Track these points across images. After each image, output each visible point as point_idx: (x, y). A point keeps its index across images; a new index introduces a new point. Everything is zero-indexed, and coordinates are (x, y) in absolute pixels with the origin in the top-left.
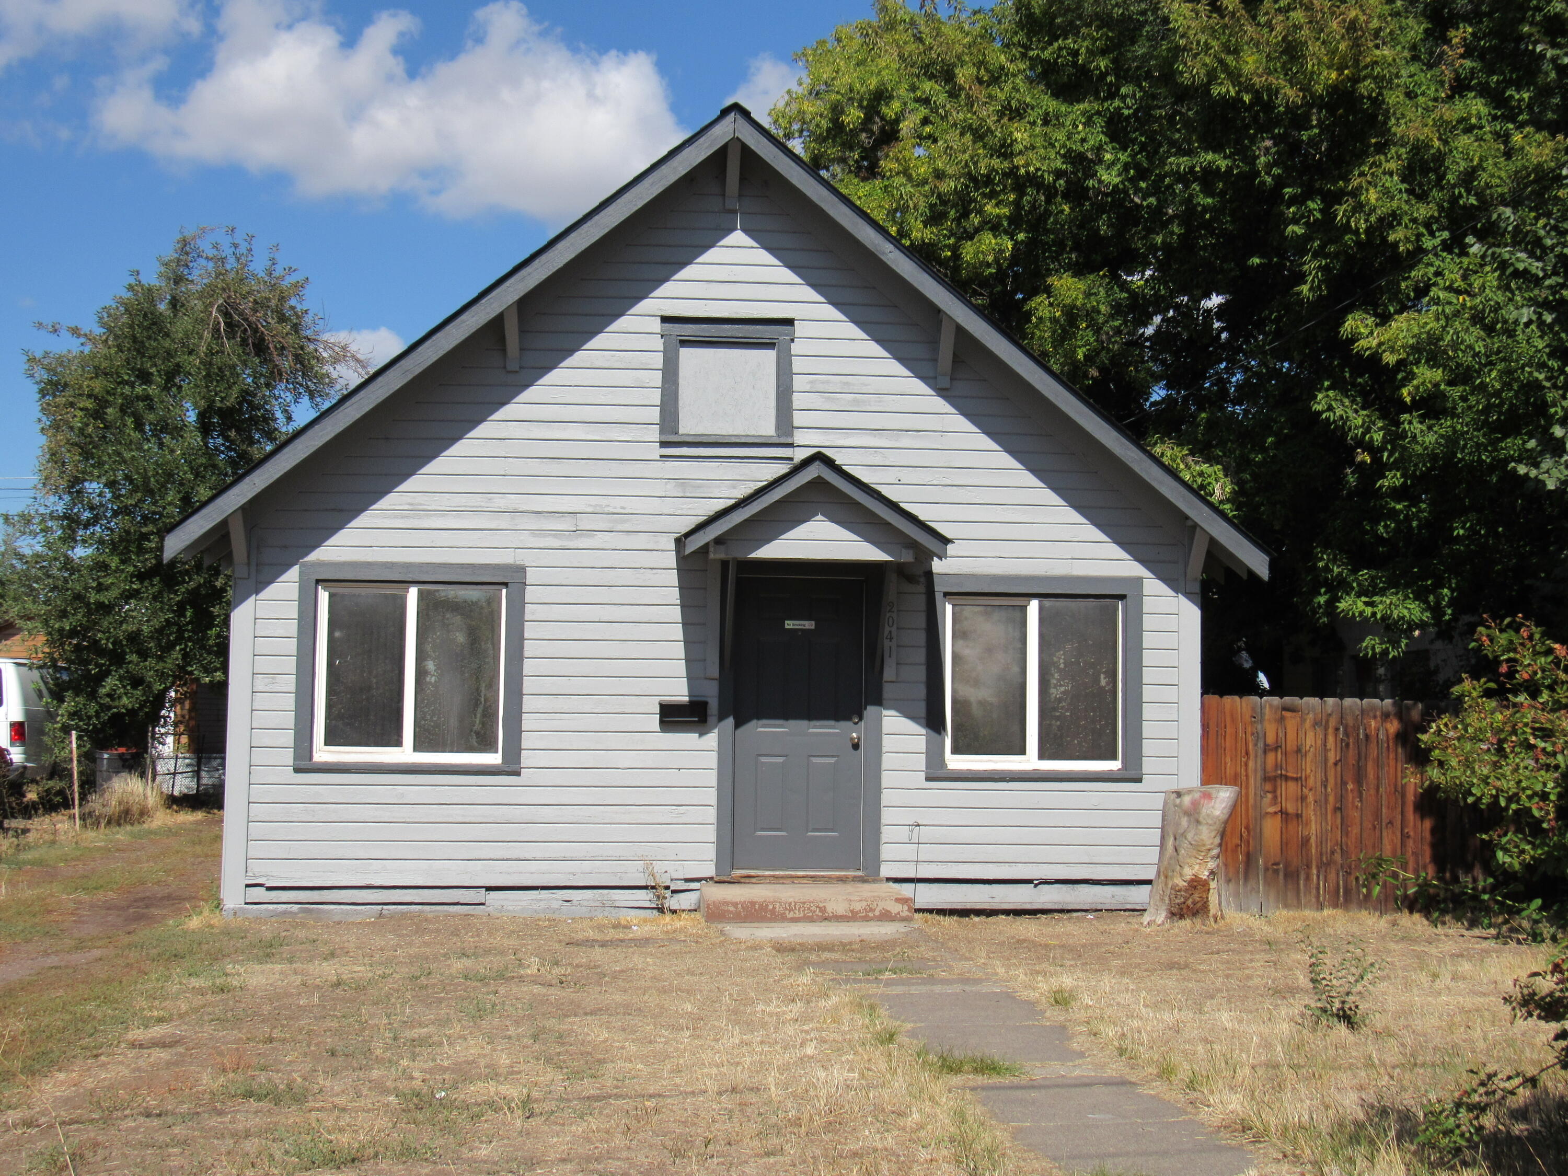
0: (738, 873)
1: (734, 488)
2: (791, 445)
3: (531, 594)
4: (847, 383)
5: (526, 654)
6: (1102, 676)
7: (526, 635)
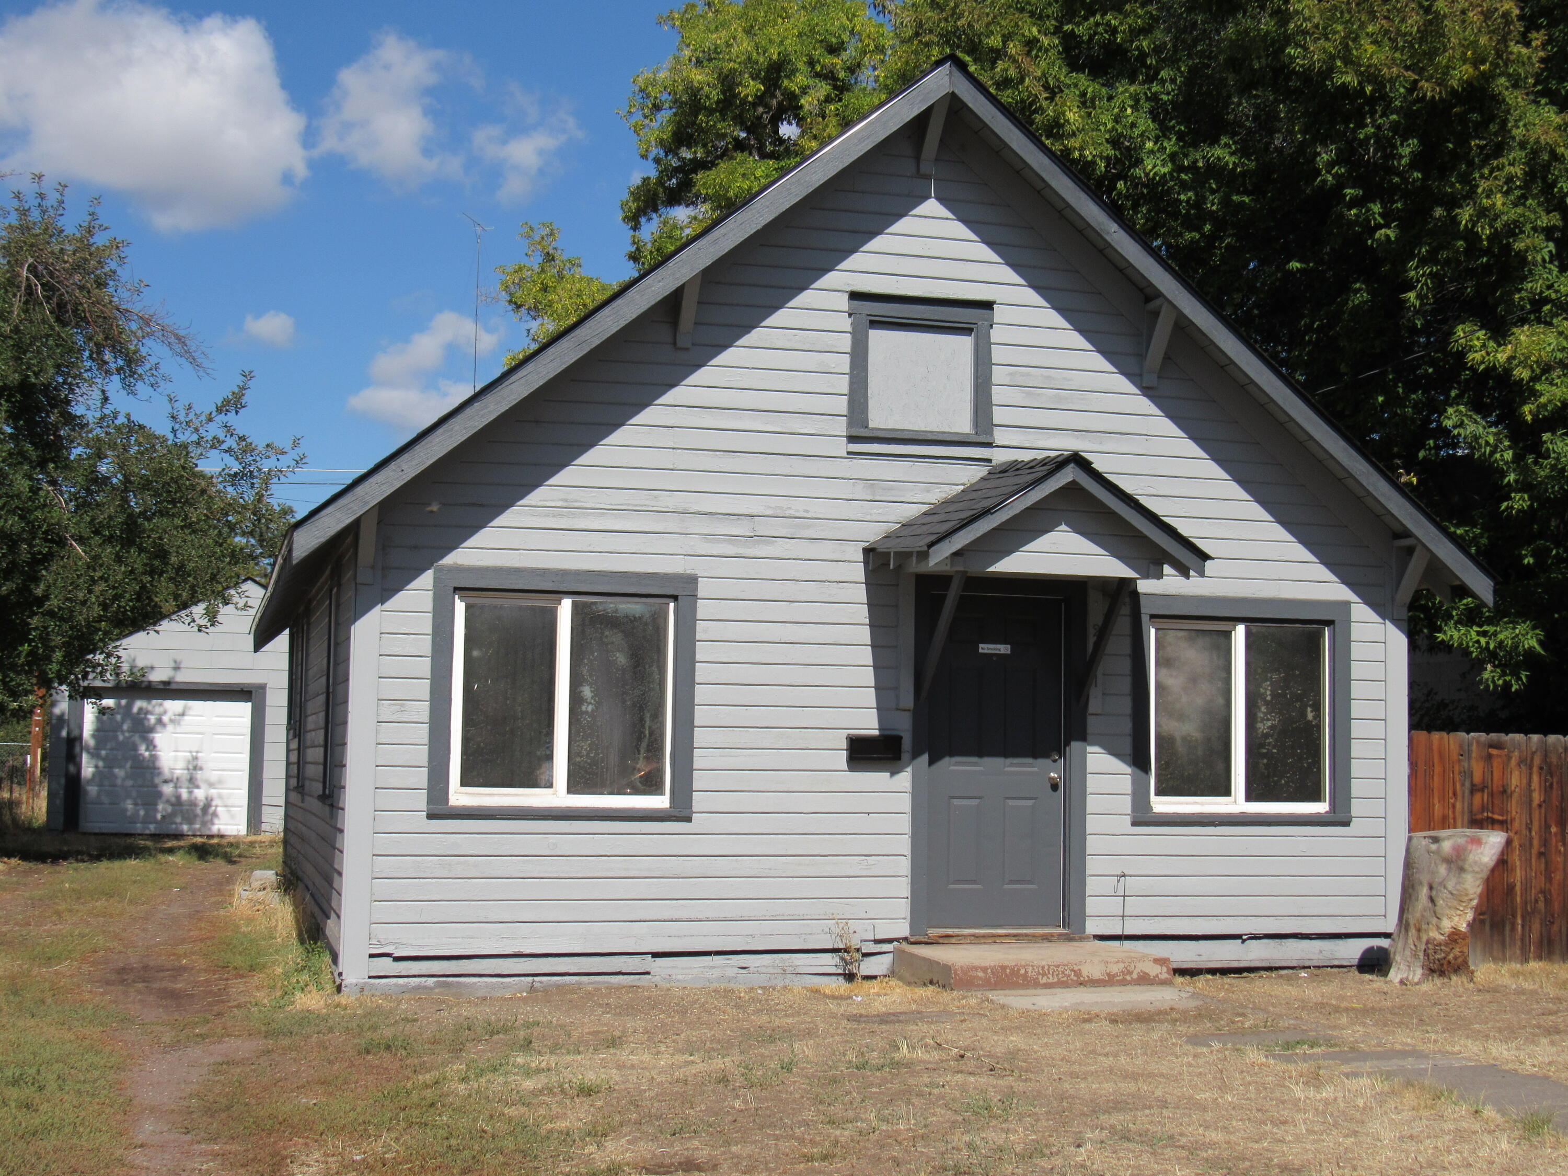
0: (933, 932)
1: (928, 491)
2: (989, 445)
3: (703, 609)
4: (1049, 378)
5: (698, 680)
6: (1309, 709)
7: (698, 658)
